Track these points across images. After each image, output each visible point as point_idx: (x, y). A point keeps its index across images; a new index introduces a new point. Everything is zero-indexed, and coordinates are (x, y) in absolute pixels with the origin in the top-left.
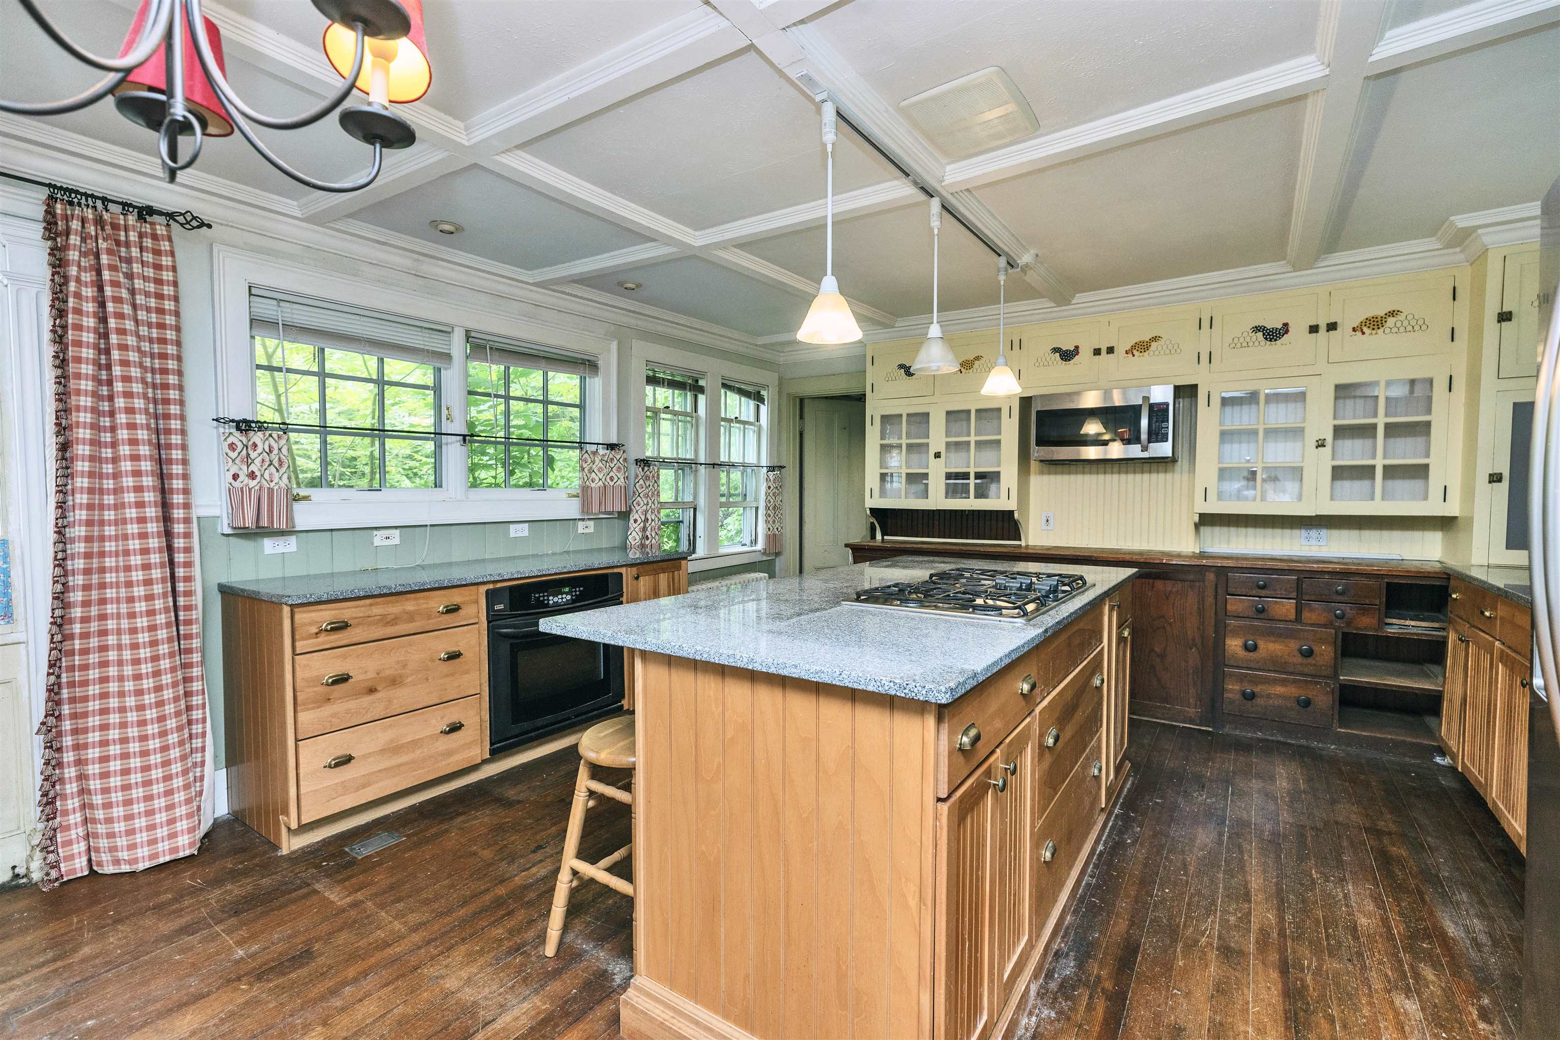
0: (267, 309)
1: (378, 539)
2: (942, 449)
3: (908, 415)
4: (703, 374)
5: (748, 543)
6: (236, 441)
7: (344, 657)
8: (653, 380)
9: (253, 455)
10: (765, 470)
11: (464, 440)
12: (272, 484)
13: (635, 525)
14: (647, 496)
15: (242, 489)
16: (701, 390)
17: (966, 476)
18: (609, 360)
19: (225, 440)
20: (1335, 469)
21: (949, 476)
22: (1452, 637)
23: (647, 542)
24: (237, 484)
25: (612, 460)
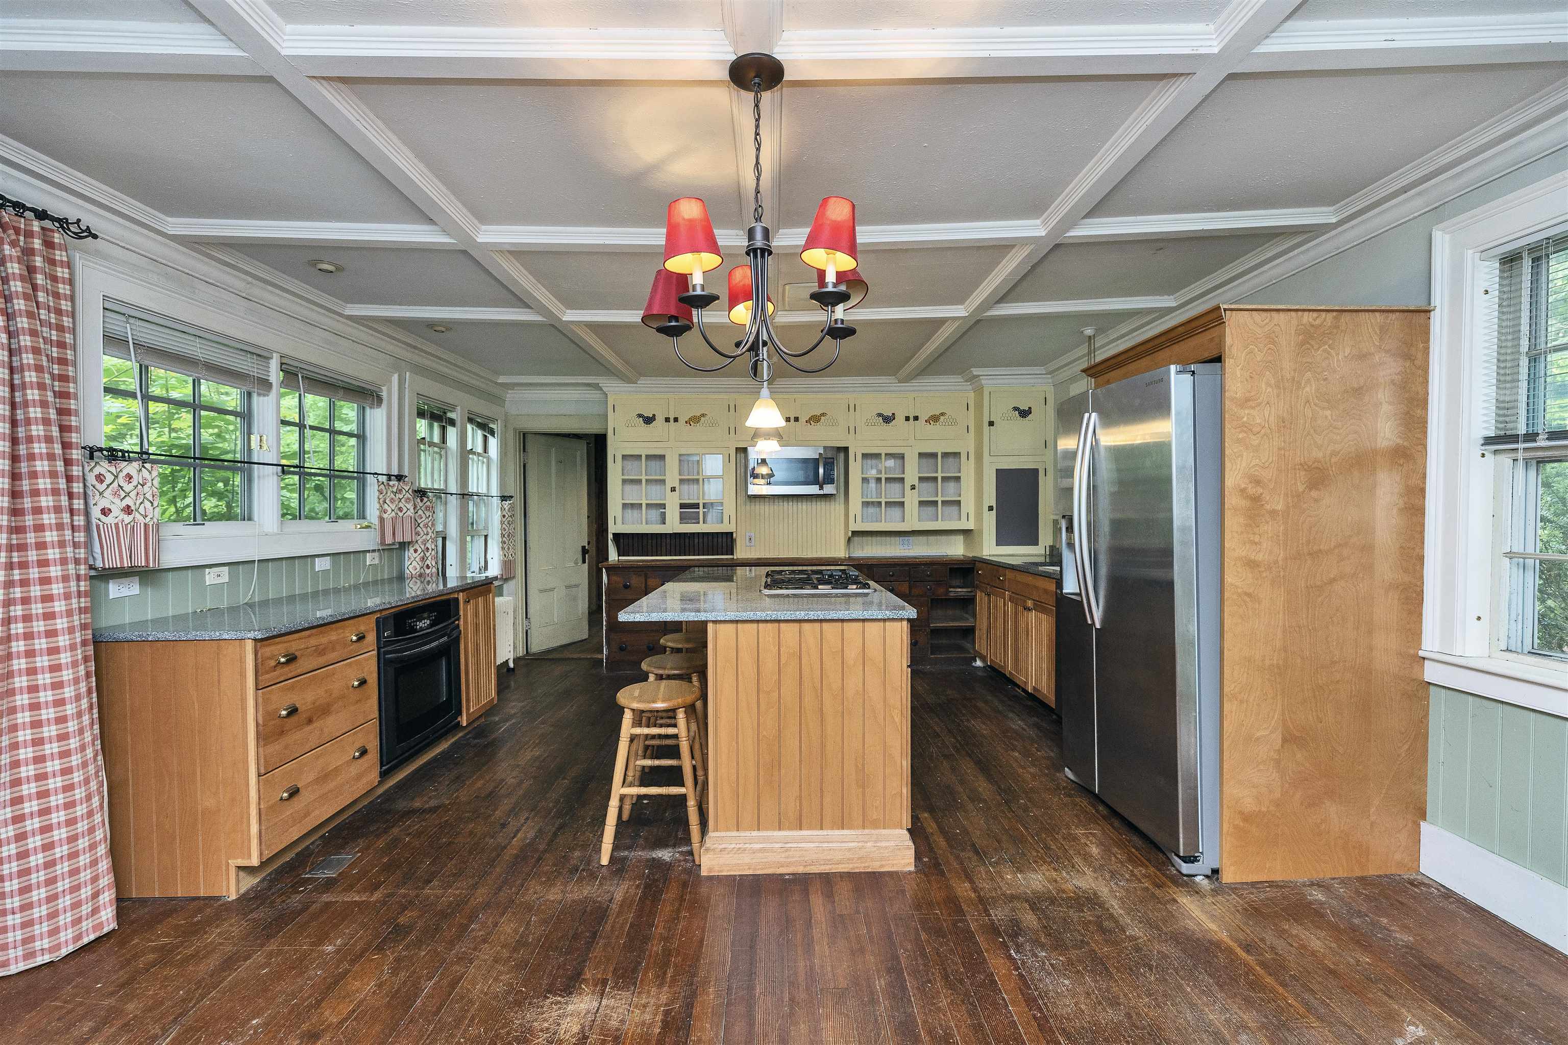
0: (119, 326)
1: (210, 577)
2: (676, 484)
3: (647, 456)
4: (453, 408)
5: (477, 570)
6: (103, 471)
7: (292, 688)
8: (421, 414)
9: (128, 487)
10: (496, 502)
11: (283, 472)
12: (148, 519)
13: (415, 555)
14: (426, 526)
15: (117, 525)
16: (452, 423)
17: (696, 506)
18: (391, 390)
19: (91, 470)
20: (920, 502)
21: (683, 506)
22: (979, 595)
23: (428, 571)
24: (109, 520)
25: (401, 491)
